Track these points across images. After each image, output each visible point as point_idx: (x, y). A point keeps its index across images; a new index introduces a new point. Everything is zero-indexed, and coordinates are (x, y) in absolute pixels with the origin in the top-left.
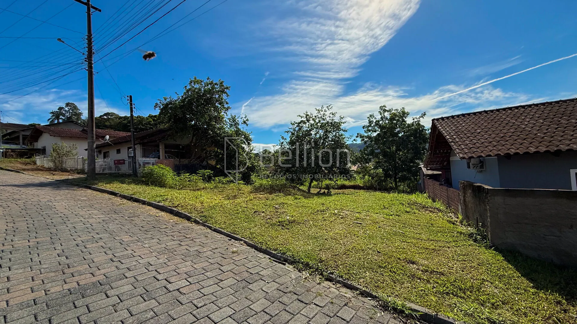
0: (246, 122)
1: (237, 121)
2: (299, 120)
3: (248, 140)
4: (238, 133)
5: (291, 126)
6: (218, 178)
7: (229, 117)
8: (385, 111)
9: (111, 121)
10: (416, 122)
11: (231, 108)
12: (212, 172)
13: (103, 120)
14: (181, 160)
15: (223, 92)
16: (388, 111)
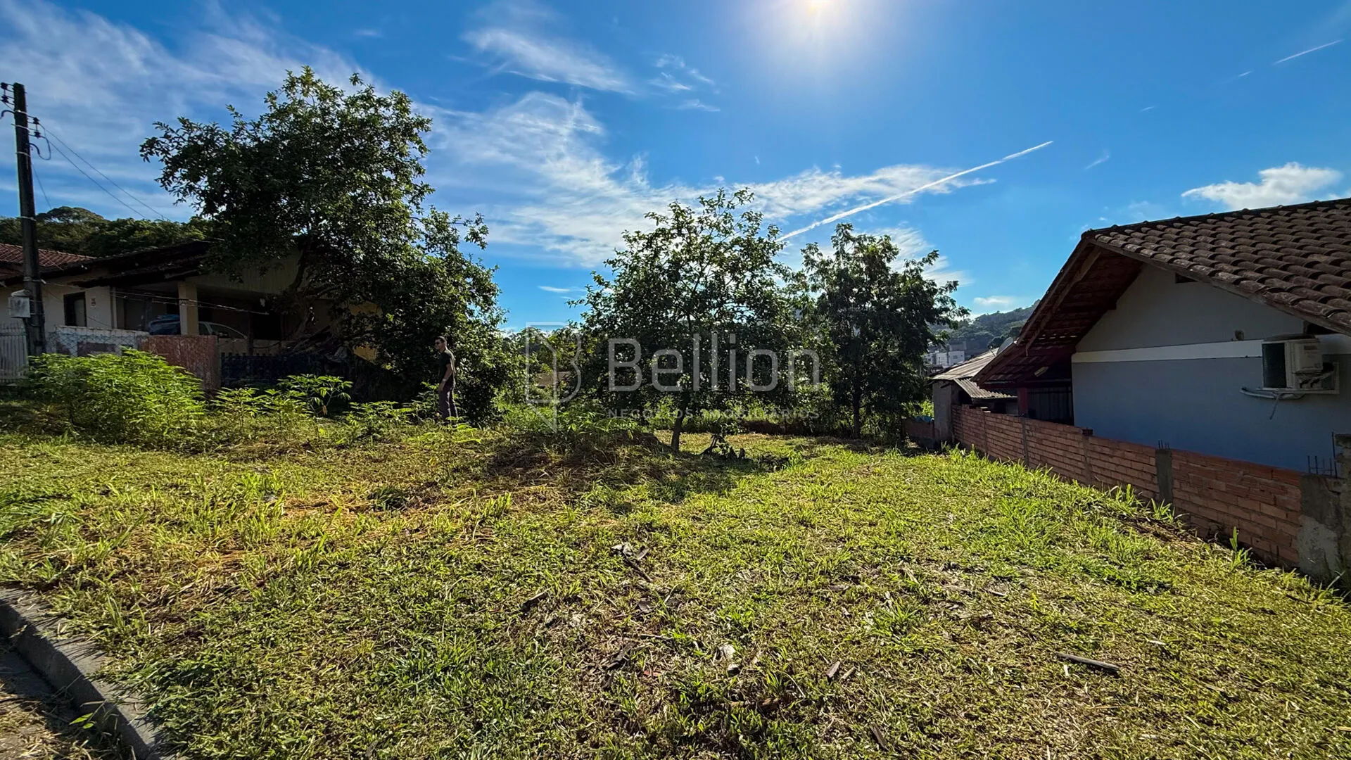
0: (481, 235)
1: (450, 229)
2: (649, 227)
3: (483, 290)
4: (454, 264)
5: (625, 246)
6: (374, 407)
7: (427, 214)
8: (848, 238)
9: (74, 232)
10: (912, 271)
11: (433, 190)
12: (348, 384)
13: (49, 228)
14: (258, 343)
15: (407, 132)
16: (854, 240)
